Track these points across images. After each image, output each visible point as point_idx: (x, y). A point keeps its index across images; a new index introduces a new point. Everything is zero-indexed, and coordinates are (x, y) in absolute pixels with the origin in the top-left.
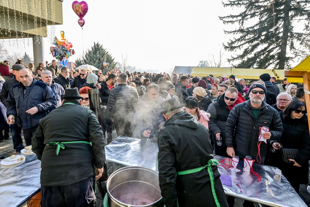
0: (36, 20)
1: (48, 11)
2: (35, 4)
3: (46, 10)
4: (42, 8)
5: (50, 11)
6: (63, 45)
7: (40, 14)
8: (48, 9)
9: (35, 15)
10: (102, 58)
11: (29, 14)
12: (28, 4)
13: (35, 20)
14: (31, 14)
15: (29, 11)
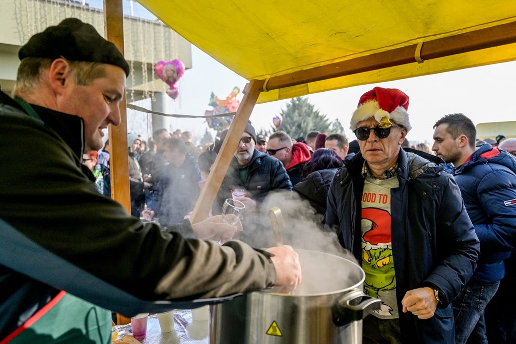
0: (145, 68)
1: (166, 51)
2: (144, 43)
3: (163, 49)
4: (155, 49)
5: (169, 50)
6: (226, 107)
7: (153, 58)
8: (166, 47)
9: (144, 60)
10: (304, 123)
11: (136, 60)
12: (133, 46)
13: (143, 68)
14: (139, 59)
15: (136, 56)
